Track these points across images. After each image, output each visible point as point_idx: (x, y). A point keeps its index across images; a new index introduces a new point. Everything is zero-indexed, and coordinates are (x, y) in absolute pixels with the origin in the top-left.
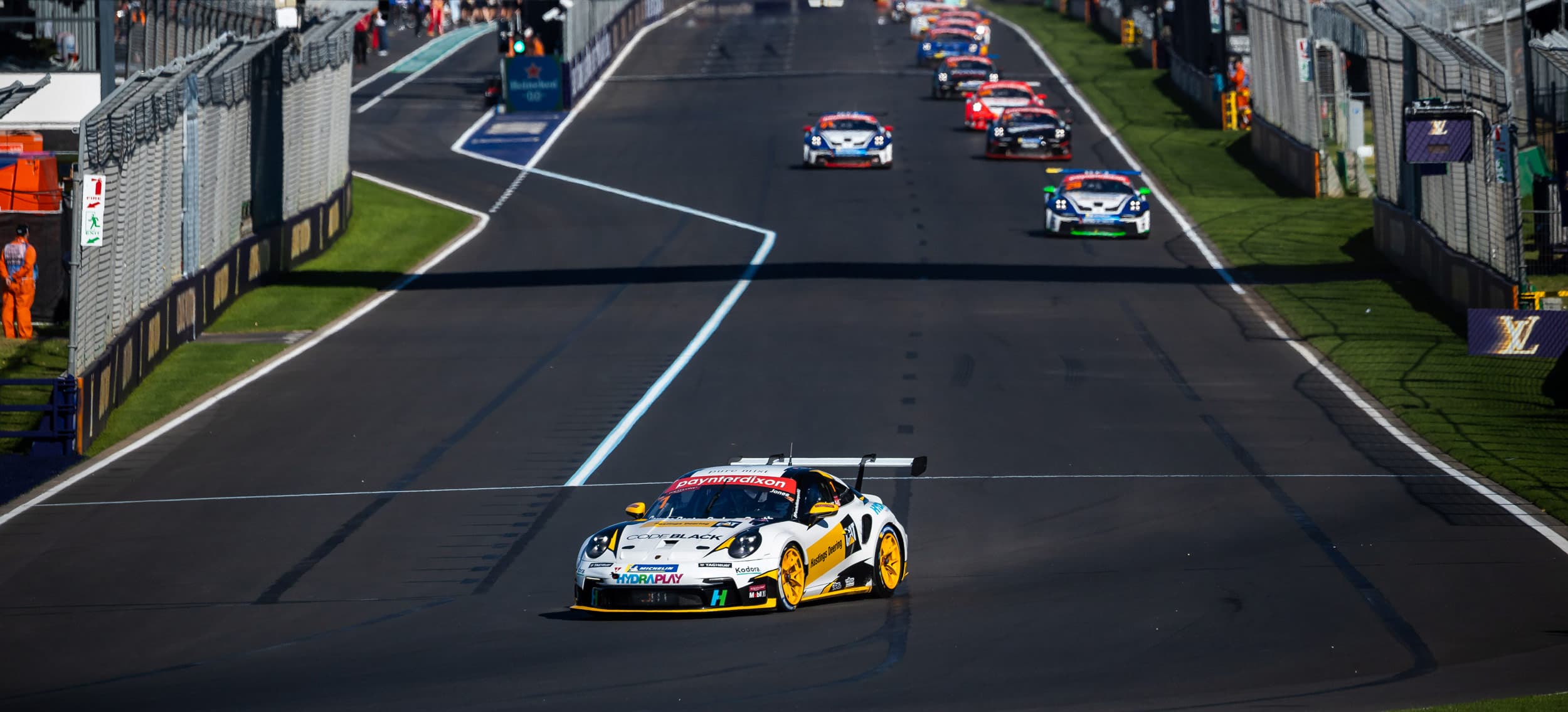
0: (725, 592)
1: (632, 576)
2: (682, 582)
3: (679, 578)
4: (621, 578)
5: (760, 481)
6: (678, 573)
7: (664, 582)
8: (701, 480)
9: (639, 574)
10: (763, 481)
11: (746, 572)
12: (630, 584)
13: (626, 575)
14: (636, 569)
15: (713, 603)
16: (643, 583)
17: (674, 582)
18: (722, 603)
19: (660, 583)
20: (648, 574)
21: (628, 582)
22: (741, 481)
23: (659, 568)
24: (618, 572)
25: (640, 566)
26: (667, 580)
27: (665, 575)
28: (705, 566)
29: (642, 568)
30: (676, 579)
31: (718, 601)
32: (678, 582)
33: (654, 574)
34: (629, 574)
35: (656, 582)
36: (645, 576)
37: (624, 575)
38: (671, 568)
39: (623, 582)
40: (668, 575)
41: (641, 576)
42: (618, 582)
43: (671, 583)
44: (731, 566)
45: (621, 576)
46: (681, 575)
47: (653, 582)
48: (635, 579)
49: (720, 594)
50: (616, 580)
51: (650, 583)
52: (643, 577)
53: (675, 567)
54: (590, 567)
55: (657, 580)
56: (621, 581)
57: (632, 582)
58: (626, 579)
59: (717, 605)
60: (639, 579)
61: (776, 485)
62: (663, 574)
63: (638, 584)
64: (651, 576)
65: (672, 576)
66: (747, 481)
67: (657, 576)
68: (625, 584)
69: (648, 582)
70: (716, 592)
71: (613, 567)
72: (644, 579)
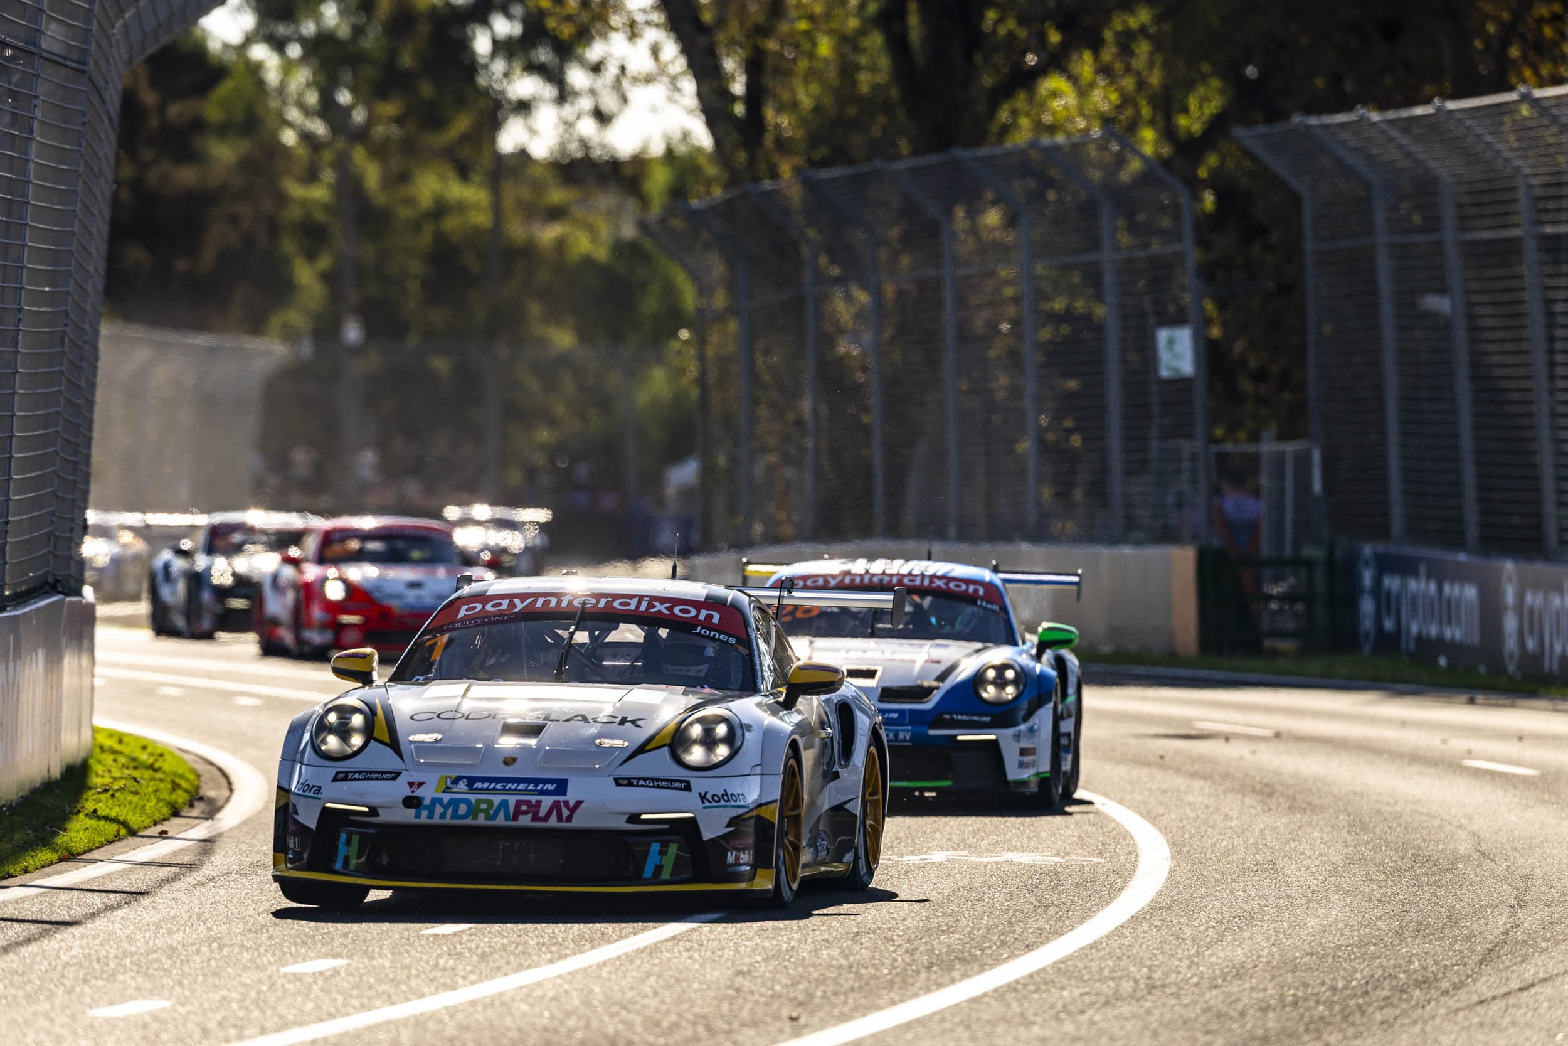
0: (673, 849)
1: (455, 803)
2: (579, 821)
3: (573, 810)
4: (426, 808)
5: (659, 607)
6: (571, 797)
7: (536, 818)
8: (517, 601)
9: (473, 798)
10: (670, 609)
11: (722, 803)
12: (448, 820)
13: (440, 800)
14: (462, 786)
15: (648, 873)
16: (481, 820)
17: (560, 819)
18: (666, 875)
19: (525, 821)
20: (496, 799)
21: (443, 816)
22: (616, 604)
23: (522, 786)
24: (419, 793)
25: (471, 781)
26: (542, 813)
27: (539, 802)
28: (630, 784)
29: (479, 785)
30: (565, 813)
31: (659, 869)
32: (569, 819)
33: (512, 800)
34: (447, 797)
35: (515, 818)
36: (490, 803)
37: (435, 801)
38: (551, 787)
39: (430, 816)
40: (547, 801)
41: (479, 801)
42: (418, 816)
43: (553, 822)
44: (688, 788)
45: (427, 802)
46: (579, 803)
47: (507, 818)
48: (463, 809)
49: (663, 852)
50: (413, 811)
51: (500, 821)
52: (484, 806)
53: (561, 786)
54: (335, 780)
55: (517, 813)
56: (425, 813)
57: (455, 815)
58: (439, 810)
59: (656, 880)
60: (473, 810)
61: (702, 617)
62: (533, 799)
63: (469, 821)
64: (504, 804)
65: (556, 805)
66: (632, 607)
67: (519, 803)
68: (436, 820)
69: (494, 817)
70: (655, 847)
71: (404, 779)
72: (486, 811)
